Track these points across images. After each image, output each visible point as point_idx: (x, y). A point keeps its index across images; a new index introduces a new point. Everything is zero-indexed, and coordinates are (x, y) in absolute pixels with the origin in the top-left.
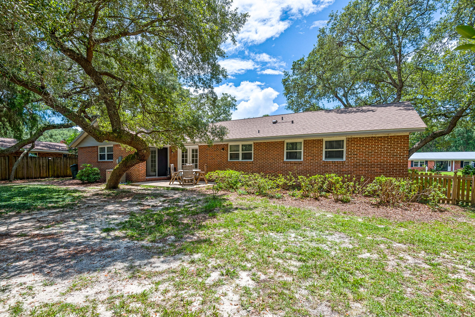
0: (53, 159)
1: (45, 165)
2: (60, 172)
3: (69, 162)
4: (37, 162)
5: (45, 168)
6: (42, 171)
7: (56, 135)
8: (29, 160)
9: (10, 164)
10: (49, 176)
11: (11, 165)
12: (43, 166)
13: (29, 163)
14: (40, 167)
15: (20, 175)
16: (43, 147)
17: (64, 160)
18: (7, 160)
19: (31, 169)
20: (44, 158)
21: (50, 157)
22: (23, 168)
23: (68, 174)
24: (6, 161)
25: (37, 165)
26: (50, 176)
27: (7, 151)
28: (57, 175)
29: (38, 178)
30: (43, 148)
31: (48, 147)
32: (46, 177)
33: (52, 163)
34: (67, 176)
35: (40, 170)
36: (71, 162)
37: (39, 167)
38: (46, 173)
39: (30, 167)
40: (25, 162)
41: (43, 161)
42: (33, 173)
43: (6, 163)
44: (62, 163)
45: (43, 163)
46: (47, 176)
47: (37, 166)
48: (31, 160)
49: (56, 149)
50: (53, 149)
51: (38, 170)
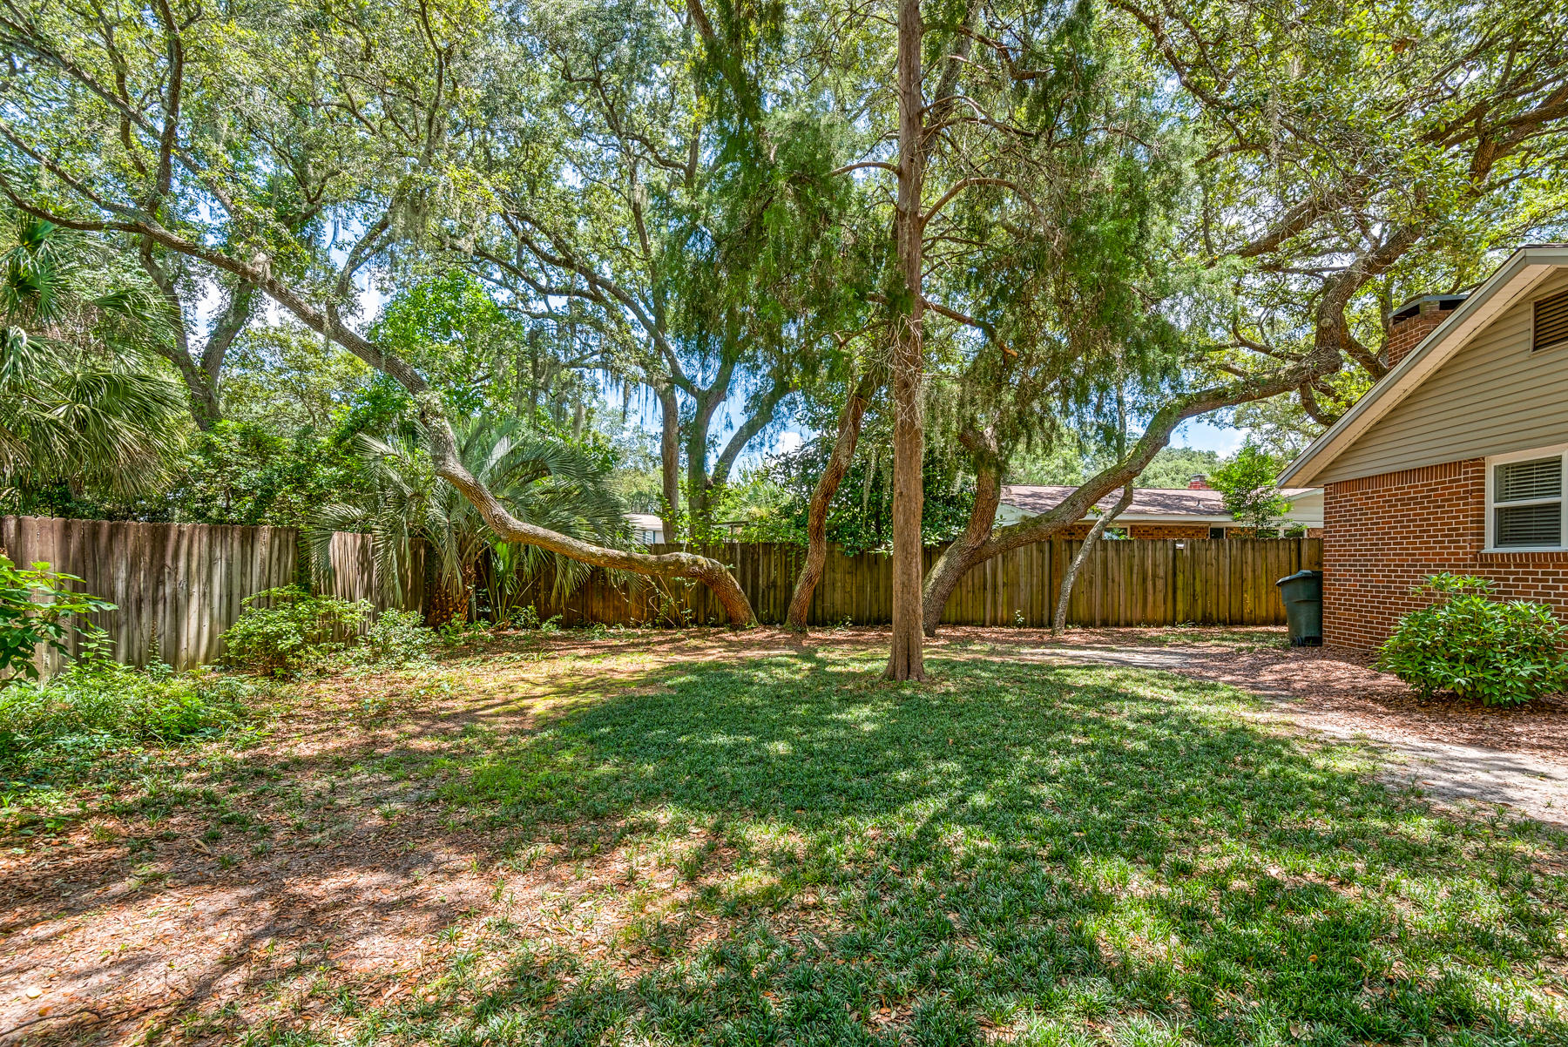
0: (1193, 549)
1: (1161, 572)
2: (1214, 601)
3: (1250, 560)
4: (1136, 561)
5: (1160, 583)
6: (1150, 599)
7: (1156, 477)
8: (1111, 553)
9: (1053, 569)
10: (1175, 620)
11: (1055, 572)
12: (1155, 576)
13: (1110, 566)
14: (1144, 580)
15: (1082, 611)
16: (1145, 504)
17: (1234, 551)
18: (1047, 555)
19: (1116, 589)
20: (1160, 544)
21: (1181, 541)
22: (1091, 583)
23: (1246, 610)
24: (1043, 558)
25: (1135, 571)
26: (1180, 617)
27: (1048, 521)
28: (1204, 616)
29: (1139, 624)
30: (1147, 508)
31: (1159, 505)
32: (1165, 623)
33: (1188, 566)
34: (1242, 623)
35: (1145, 591)
36: (1259, 562)
37: (1140, 581)
38: (1165, 603)
39: (1113, 581)
40: (1098, 561)
41: (1156, 556)
42: (1123, 605)
43: (1043, 567)
44: (1225, 563)
45: (1155, 565)
46: (1170, 616)
47: (1135, 576)
48: (1118, 551)
49: (1188, 509)
50: (1178, 509)
51: (1138, 589)
